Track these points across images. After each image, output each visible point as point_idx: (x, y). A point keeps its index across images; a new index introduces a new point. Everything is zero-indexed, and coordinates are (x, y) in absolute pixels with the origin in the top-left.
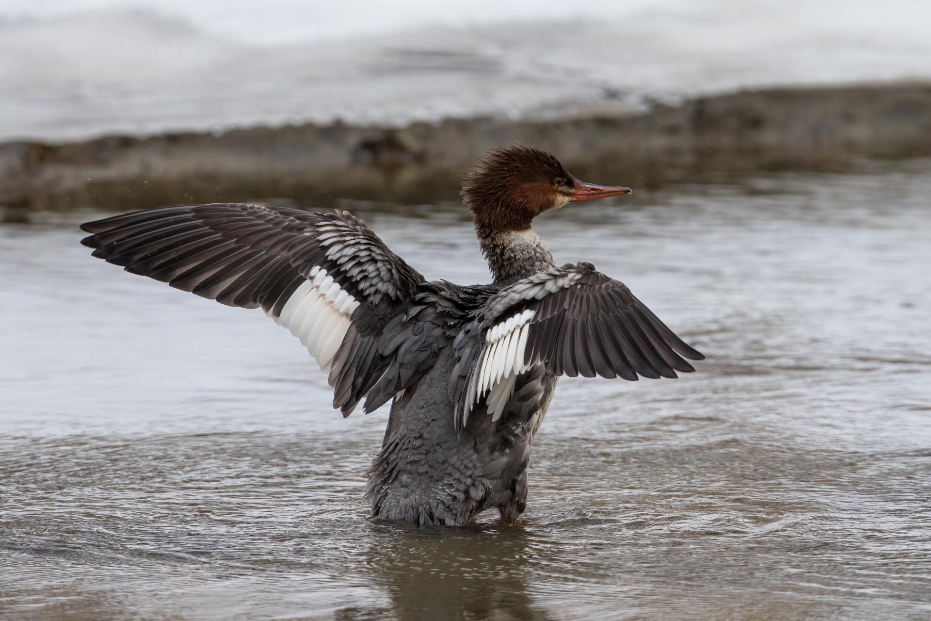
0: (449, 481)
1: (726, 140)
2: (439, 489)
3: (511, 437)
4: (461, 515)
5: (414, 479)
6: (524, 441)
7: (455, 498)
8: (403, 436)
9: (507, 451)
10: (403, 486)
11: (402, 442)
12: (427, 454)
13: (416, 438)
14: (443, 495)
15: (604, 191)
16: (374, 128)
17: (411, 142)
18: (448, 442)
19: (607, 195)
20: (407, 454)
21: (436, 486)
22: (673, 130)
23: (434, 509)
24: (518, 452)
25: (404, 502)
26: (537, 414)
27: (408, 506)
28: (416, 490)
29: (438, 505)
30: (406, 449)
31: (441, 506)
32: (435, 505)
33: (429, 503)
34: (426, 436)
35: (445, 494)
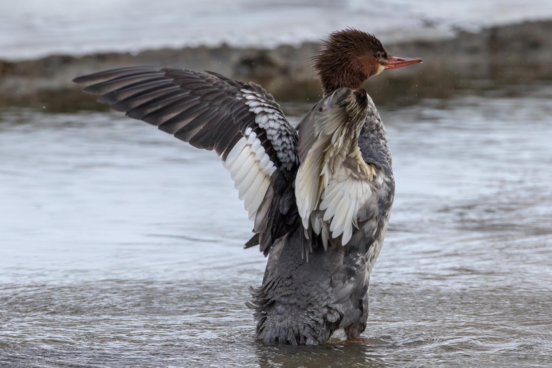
0: (311, 310)
1: (512, 58)
2: (305, 316)
3: (354, 267)
4: (322, 335)
5: (287, 309)
6: (364, 270)
7: (317, 322)
8: (278, 277)
9: (352, 279)
10: (279, 314)
11: (277, 282)
12: (296, 289)
13: (288, 278)
14: (308, 320)
15: (405, 61)
16: (251, 49)
17: (278, 60)
18: (311, 281)
19: (408, 64)
20: (282, 289)
21: (303, 314)
22: (473, 51)
23: (302, 331)
24: (360, 278)
25: (279, 325)
26: (373, 246)
27: (282, 328)
28: (288, 316)
29: (304, 328)
30: (281, 286)
31: (307, 328)
32: (302, 327)
33: (297, 326)
34: (294, 276)
35: (310, 319)
